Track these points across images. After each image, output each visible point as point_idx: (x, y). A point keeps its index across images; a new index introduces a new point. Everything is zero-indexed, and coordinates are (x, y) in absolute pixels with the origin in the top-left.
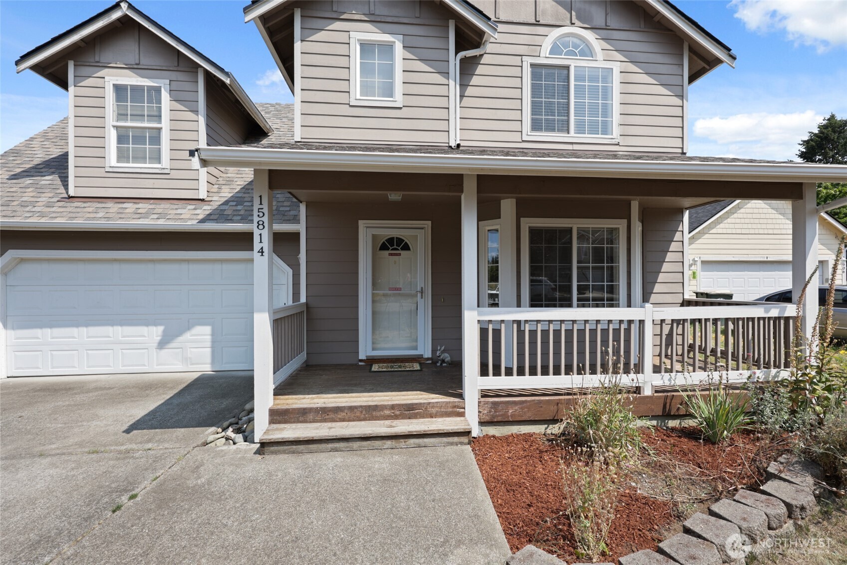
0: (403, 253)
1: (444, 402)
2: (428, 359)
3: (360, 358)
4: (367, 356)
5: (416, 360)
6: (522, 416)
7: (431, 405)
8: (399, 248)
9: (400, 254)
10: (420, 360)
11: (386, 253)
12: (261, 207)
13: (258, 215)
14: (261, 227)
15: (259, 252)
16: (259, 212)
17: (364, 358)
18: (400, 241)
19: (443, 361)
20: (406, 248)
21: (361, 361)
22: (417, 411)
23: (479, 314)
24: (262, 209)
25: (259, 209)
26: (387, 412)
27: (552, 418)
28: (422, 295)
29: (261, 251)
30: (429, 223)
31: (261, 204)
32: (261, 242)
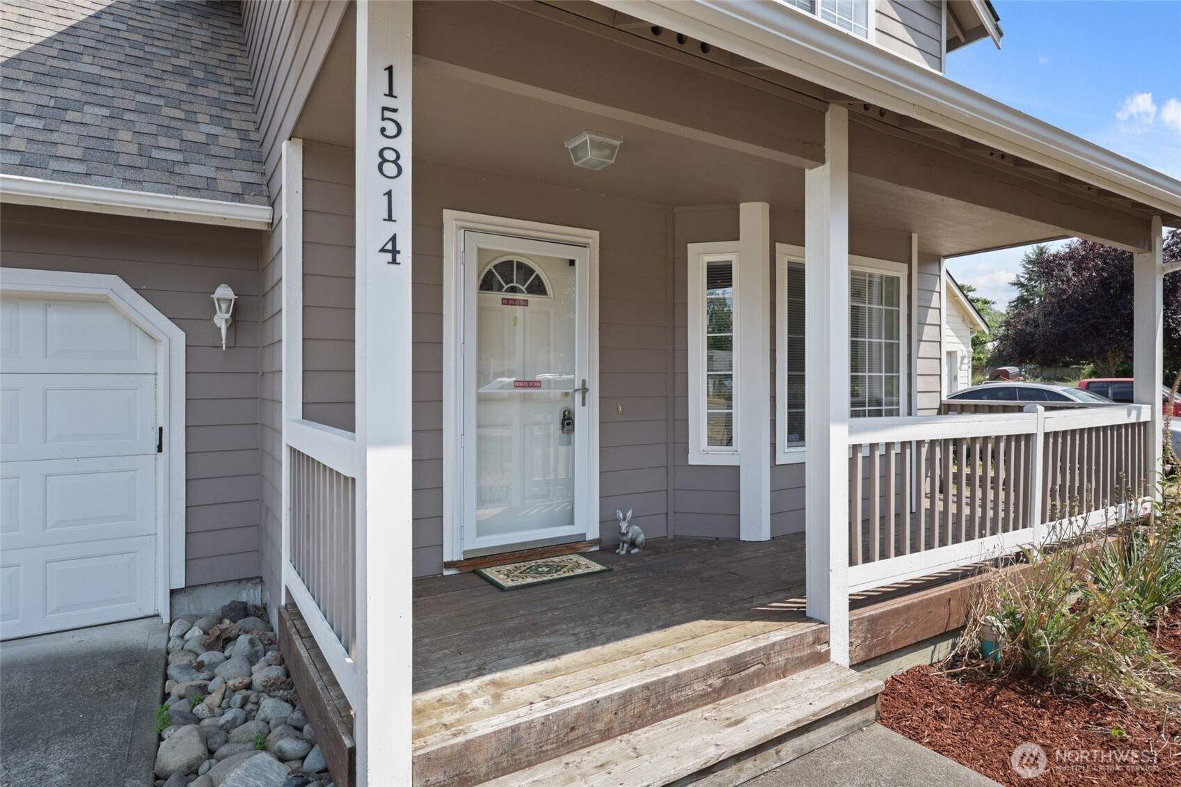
0: (533, 299)
1: (797, 636)
2: (594, 542)
3: (446, 559)
4: (464, 553)
5: (572, 548)
6: (907, 638)
7: (777, 648)
8: (523, 288)
9: (525, 303)
10: (579, 546)
11: (496, 297)
12: (390, 103)
13: (383, 130)
14: (390, 169)
15: (383, 250)
16: (383, 119)
17: (458, 557)
18: (526, 271)
19: (633, 544)
20: (538, 288)
21: (449, 565)
22: (752, 669)
23: (852, 431)
24: (395, 110)
25: (384, 109)
26: (699, 687)
27: (943, 632)
28: (584, 398)
29: (389, 247)
30: (596, 234)
31: (391, 94)
32: (390, 219)
